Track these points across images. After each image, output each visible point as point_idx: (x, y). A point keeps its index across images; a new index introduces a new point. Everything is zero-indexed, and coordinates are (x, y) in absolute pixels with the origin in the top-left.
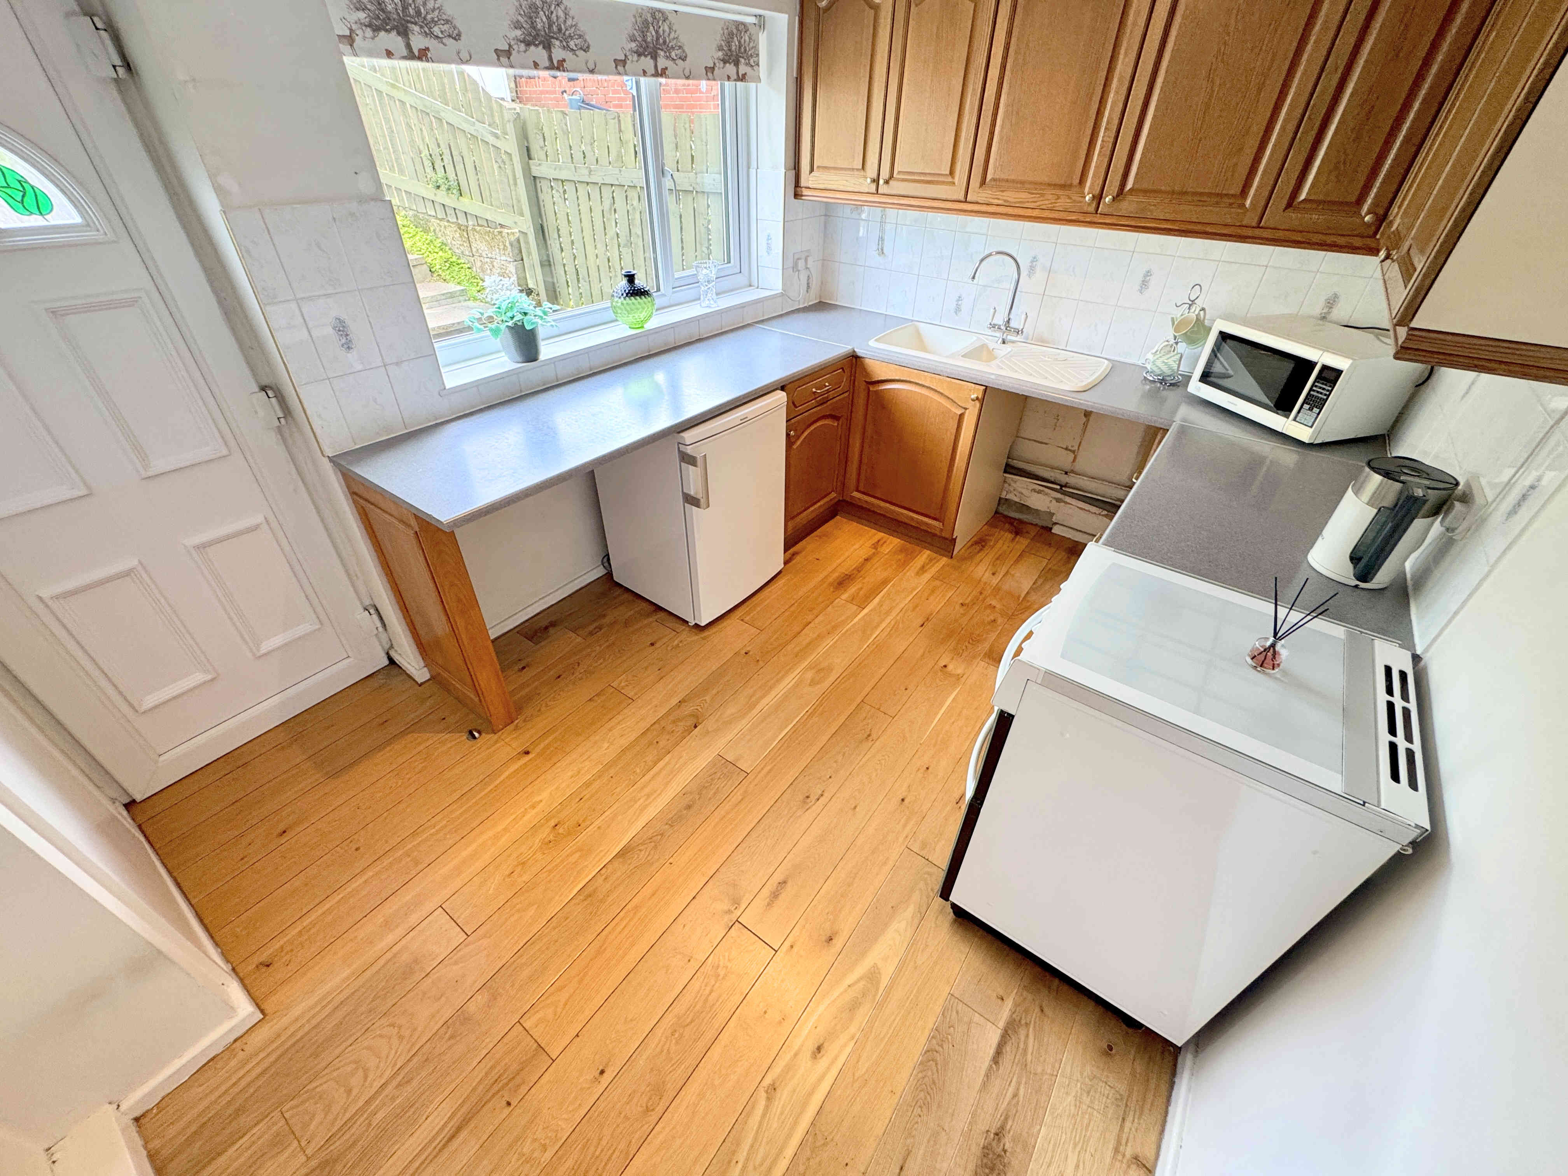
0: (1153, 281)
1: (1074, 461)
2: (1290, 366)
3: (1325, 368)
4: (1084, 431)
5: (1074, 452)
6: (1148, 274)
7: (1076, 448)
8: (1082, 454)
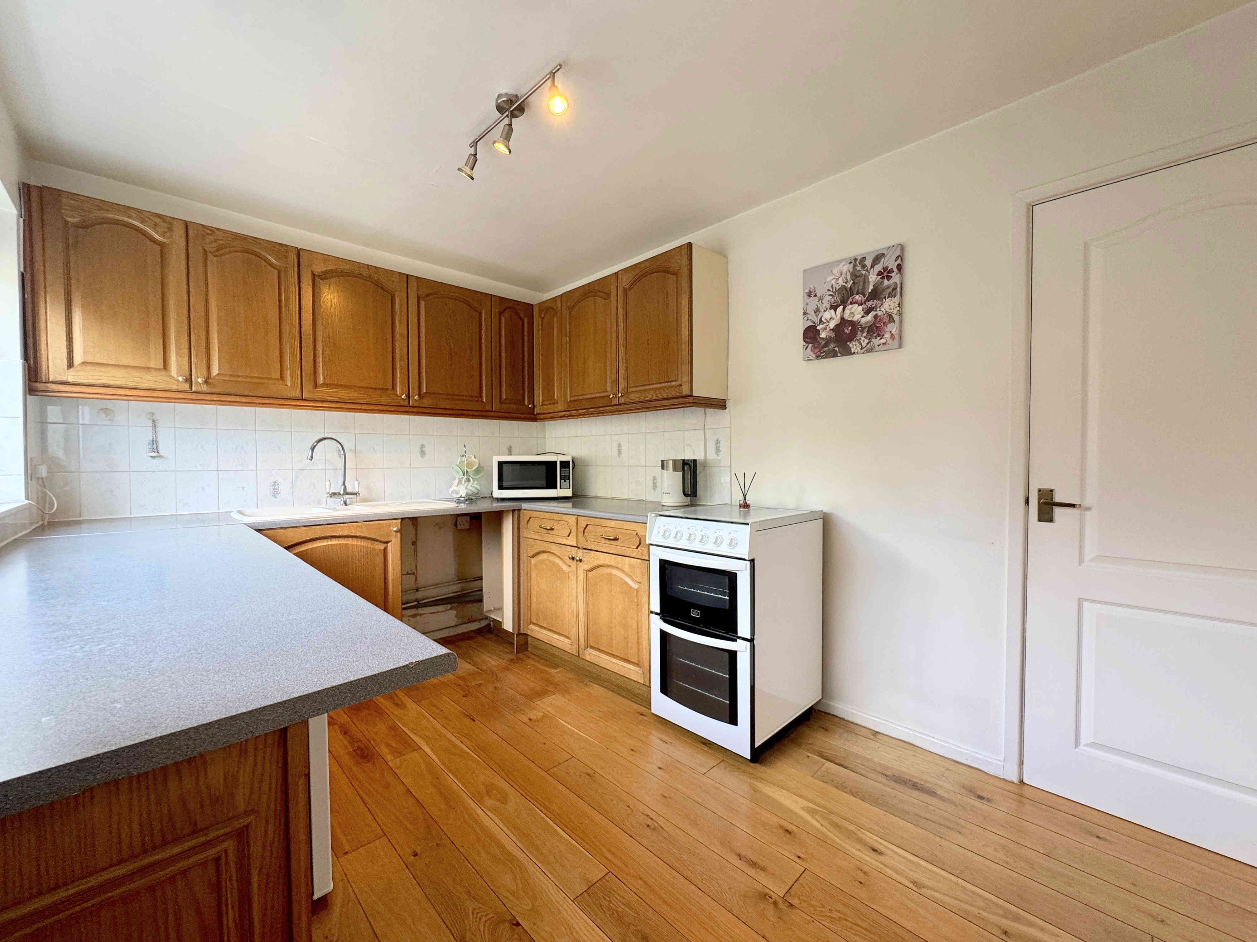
0: (427, 449)
1: (416, 580)
2: (544, 468)
3: (561, 462)
4: (416, 555)
5: (413, 574)
6: (422, 446)
7: (414, 570)
8: (420, 573)
